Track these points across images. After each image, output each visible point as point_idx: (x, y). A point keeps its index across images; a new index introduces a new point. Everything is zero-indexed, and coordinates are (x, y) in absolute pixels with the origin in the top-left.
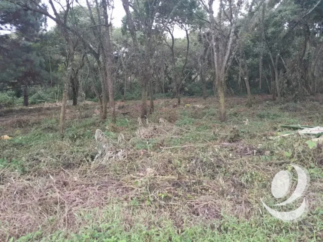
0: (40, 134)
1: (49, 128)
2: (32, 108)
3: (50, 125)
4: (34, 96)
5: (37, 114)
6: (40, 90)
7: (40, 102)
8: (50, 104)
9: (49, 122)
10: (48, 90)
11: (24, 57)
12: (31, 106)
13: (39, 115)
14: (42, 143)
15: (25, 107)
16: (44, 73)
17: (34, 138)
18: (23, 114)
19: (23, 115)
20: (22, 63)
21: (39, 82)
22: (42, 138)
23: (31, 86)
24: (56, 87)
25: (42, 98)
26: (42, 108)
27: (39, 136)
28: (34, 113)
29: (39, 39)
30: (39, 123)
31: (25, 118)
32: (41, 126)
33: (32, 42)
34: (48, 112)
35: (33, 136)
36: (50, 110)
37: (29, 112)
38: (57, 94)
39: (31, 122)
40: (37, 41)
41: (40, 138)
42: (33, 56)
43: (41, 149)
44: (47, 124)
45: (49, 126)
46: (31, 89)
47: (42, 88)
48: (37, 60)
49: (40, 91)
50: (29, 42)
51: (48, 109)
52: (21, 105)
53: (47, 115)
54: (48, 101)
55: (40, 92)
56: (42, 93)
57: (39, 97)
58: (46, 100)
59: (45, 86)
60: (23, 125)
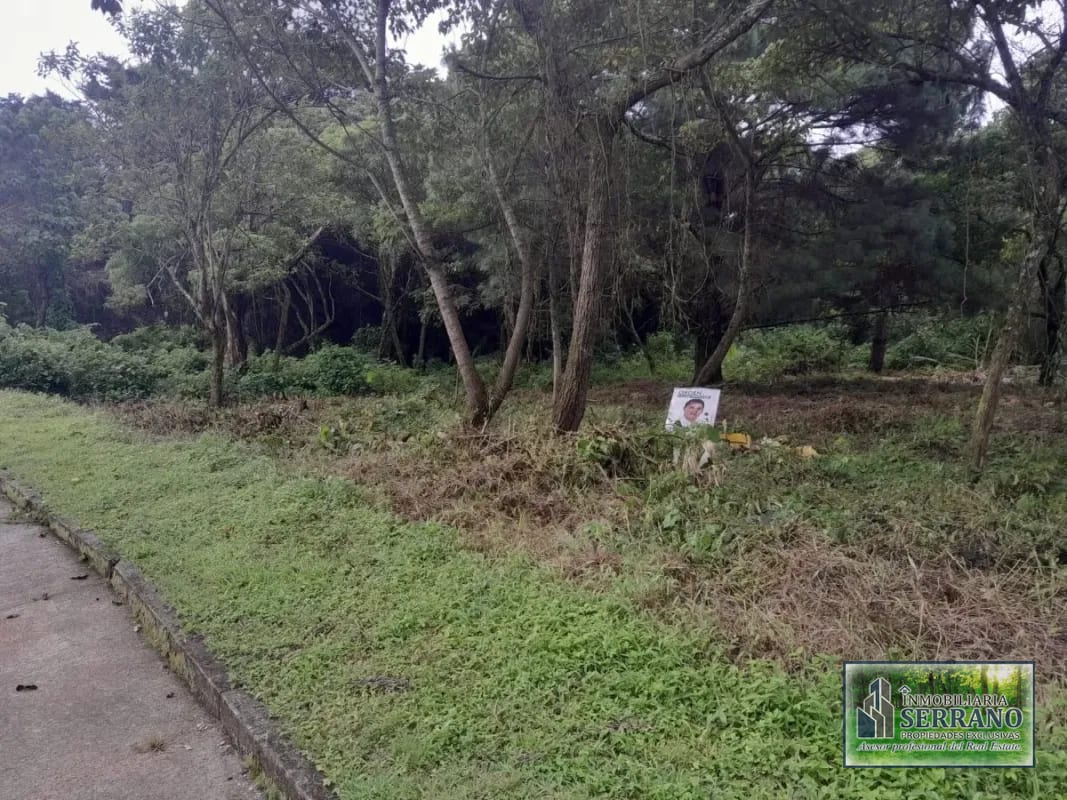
0: (904, 460)
1: (934, 445)
2: (892, 379)
3: (942, 439)
4: (904, 343)
5: (904, 398)
6: (924, 324)
7: (921, 364)
8: (953, 373)
9: (940, 428)
10: (954, 325)
11: (891, 222)
12: (889, 375)
13: (909, 404)
14: (906, 485)
15: (870, 376)
16: (947, 268)
17: (882, 465)
18: (863, 394)
19: (862, 399)
20: (882, 239)
21: (925, 299)
22: (907, 471)
23: (902, 311)
24: (981, 318)
25: (927, 351)
26: (923, 382)
27: (899, 464)
28: (897, 395)
29: (948, 158)
30: (906, 427)
31: (867, 406)
32: (911, 435)
33: (923, 169)
34: (942, 397)
35: (881, 462)
36: (950, 392)
37: (879, 391)
38: (983, 339)
39: (882, 419)
40: (941, 166)
41: (901, 470)
42: (918, 217)
43: (900, 499)
44: (930, 434)
45: (936, 440)
46: (897, 320)
47: (935, 319)
48: (930, 230)
49: (926, 328)
50: (914, 172)
51: (943, 388)
52: (862, 369)
53: (936, 407)
54: (947, 363)
55: (923, 331)
56: (930, 333)
57: (921, 348)
58: (941, 358)
59: (946, 311)
60: (858, 427)
